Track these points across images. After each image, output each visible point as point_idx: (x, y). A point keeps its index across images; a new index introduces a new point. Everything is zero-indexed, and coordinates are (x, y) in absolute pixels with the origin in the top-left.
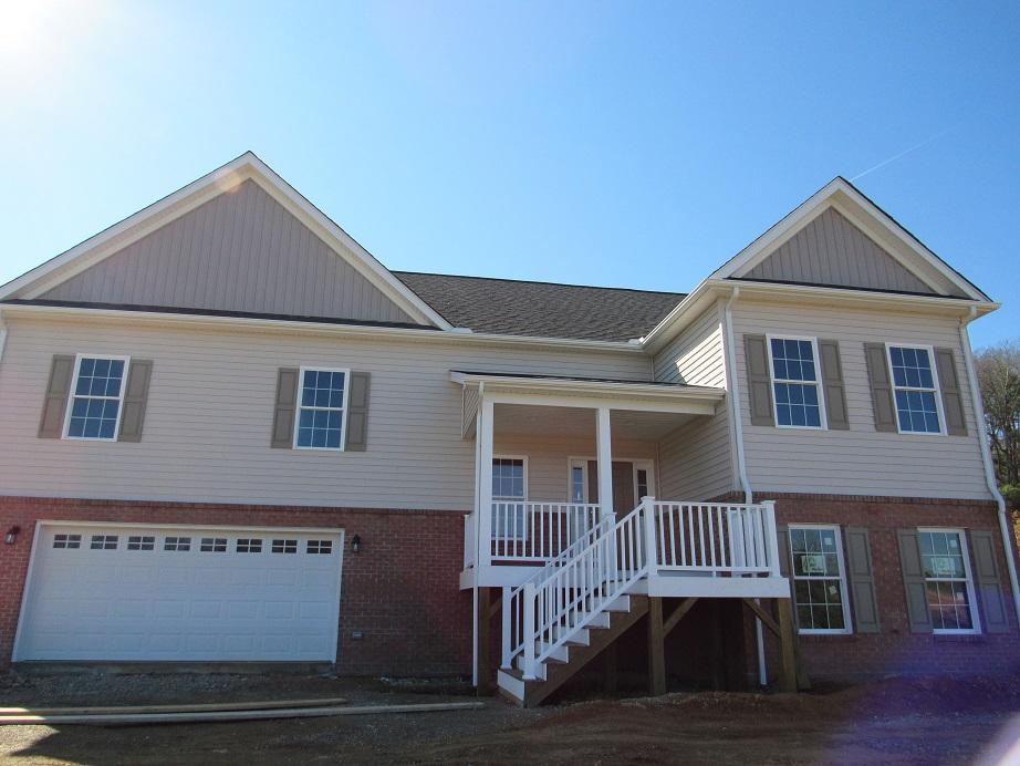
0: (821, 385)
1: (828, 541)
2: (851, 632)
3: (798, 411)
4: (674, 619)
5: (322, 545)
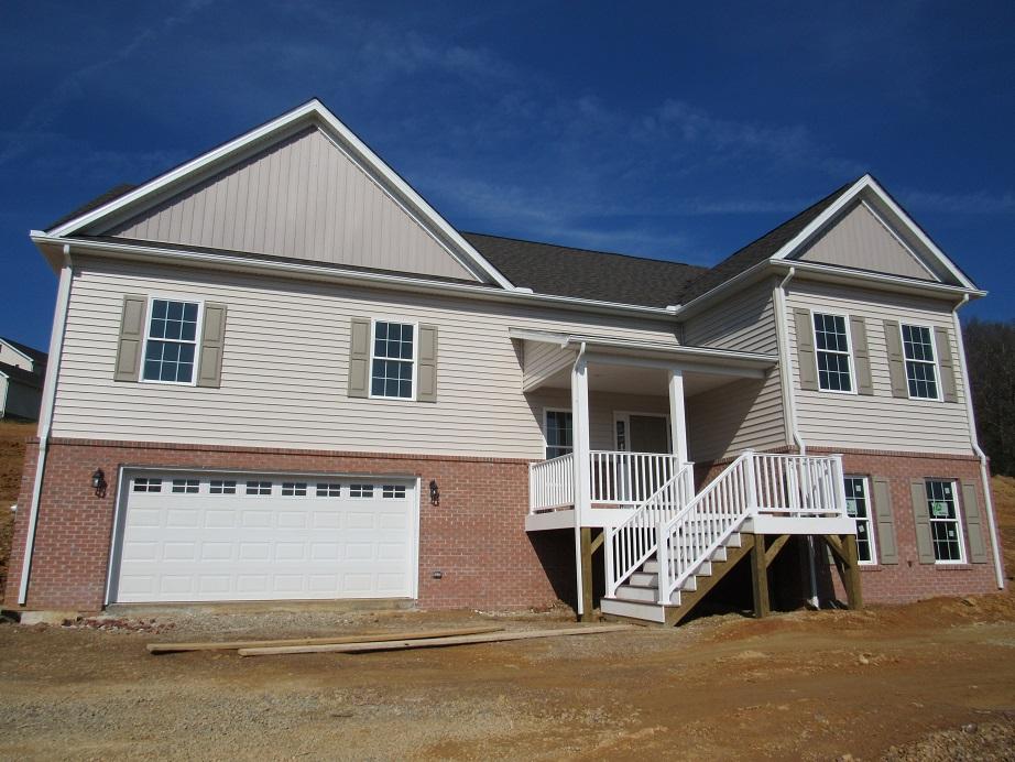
0: (852, 355)
1: (858, 488)
2: (876, 564)
3: (834, 376)
4: (774, 550)
5: (395, 488)
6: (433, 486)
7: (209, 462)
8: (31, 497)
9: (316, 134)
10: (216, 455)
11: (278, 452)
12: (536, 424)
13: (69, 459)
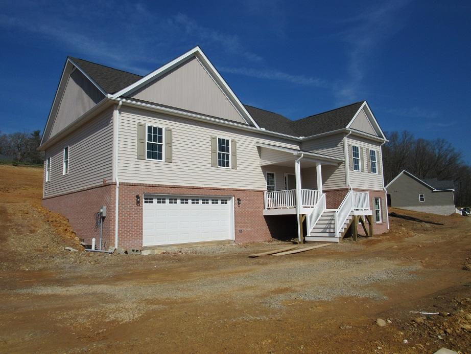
0: (360, 159)
3: (356, 166)
5: (225, 201)
6: (238, 199)
7: (172, 192)
8: (115, 206)
9: (195, 59)
10: (174, 189)
11: (193, 188)
12: (264, 177)
13: (126, 191)
